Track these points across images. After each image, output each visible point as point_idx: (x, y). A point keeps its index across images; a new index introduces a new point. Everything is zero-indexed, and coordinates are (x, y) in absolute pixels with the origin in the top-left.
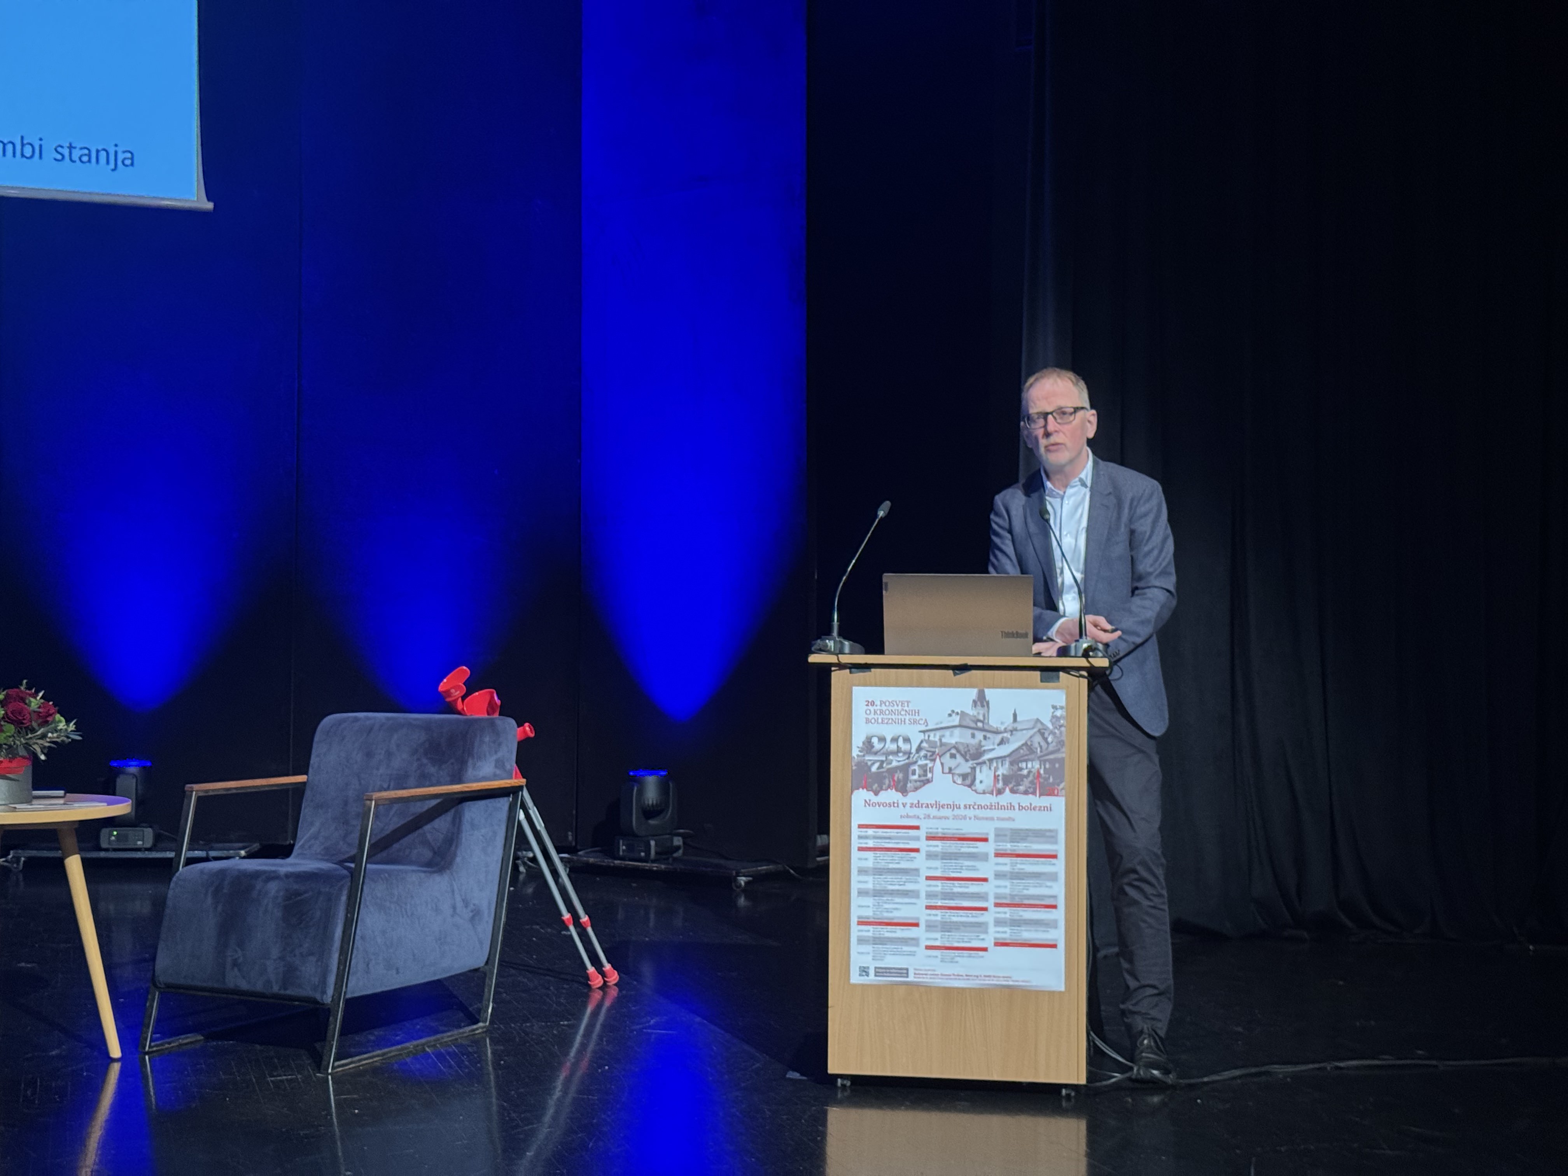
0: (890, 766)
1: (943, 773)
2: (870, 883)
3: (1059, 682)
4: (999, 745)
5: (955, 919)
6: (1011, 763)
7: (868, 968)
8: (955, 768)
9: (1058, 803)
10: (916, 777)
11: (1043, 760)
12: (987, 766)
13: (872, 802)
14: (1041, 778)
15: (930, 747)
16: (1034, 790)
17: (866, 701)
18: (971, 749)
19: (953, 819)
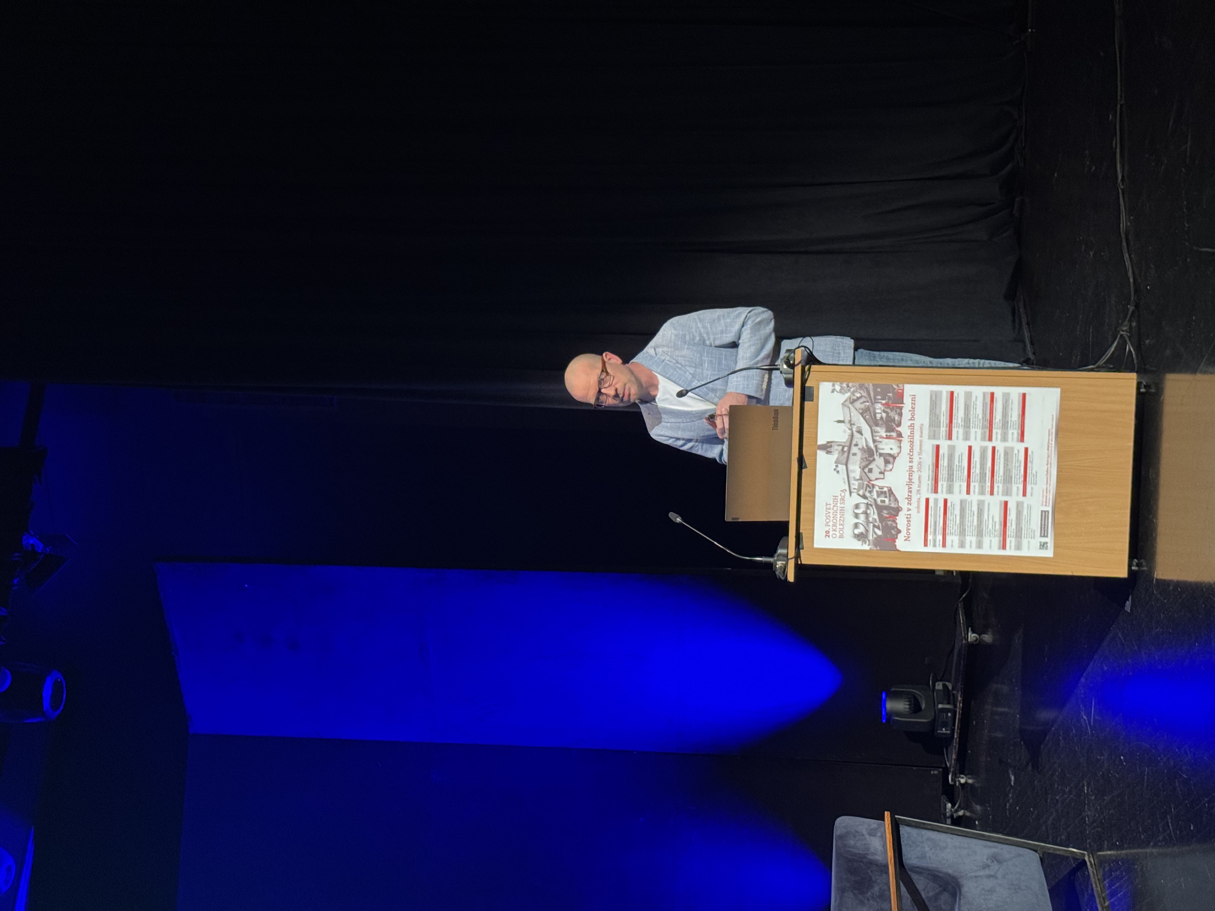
0: (878, 520)
1: (884, 478)
2: (971, 539)
3: (813, 387)
4: (862, 434)
5: (1001, 473)
6: (877, 425)
7: (1040, 542)
8: (879, 468)
9: (909, 390)
10: (887, 500)
11: (875, 401)
12: (879, 444)
13: (906, 535)
14: (888, 402)
15: (863, 488)
16: (898, 408)
17: (826, 537)
18: (865, 457)
19: (921, 472)
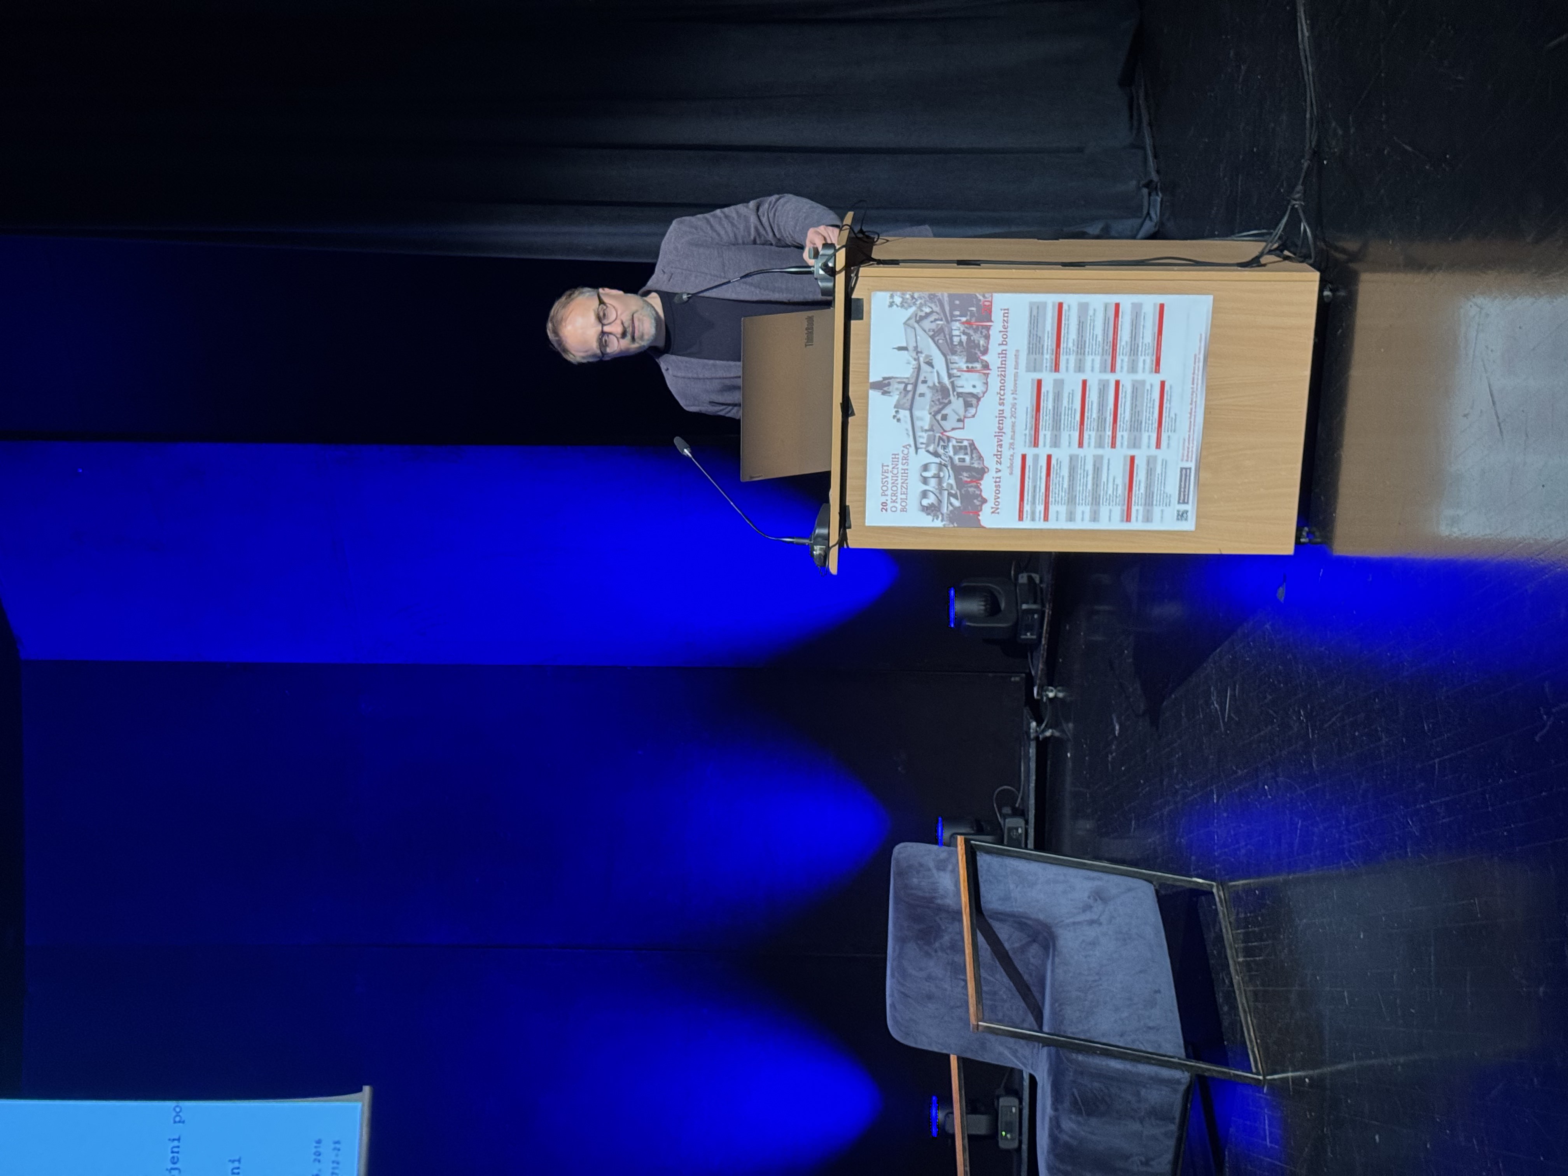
0: (955, 487)
1: (963, 428)
2: (1083, 510)
3: (863, 299)
4: (933, 367)
5: (1127, 416)
6: (954, 353)
7: (1178, 511)
8: (957, 414)
9: (1000, 301)
10: (967, 458)
11: (951, 318)
12: (956, 380)
13: (994, 506)
14: (971, 319)
15: (934, 443)
16: (984, 328)
17: (882, 511)
18: (937, 398)
19: (1015, 418)
